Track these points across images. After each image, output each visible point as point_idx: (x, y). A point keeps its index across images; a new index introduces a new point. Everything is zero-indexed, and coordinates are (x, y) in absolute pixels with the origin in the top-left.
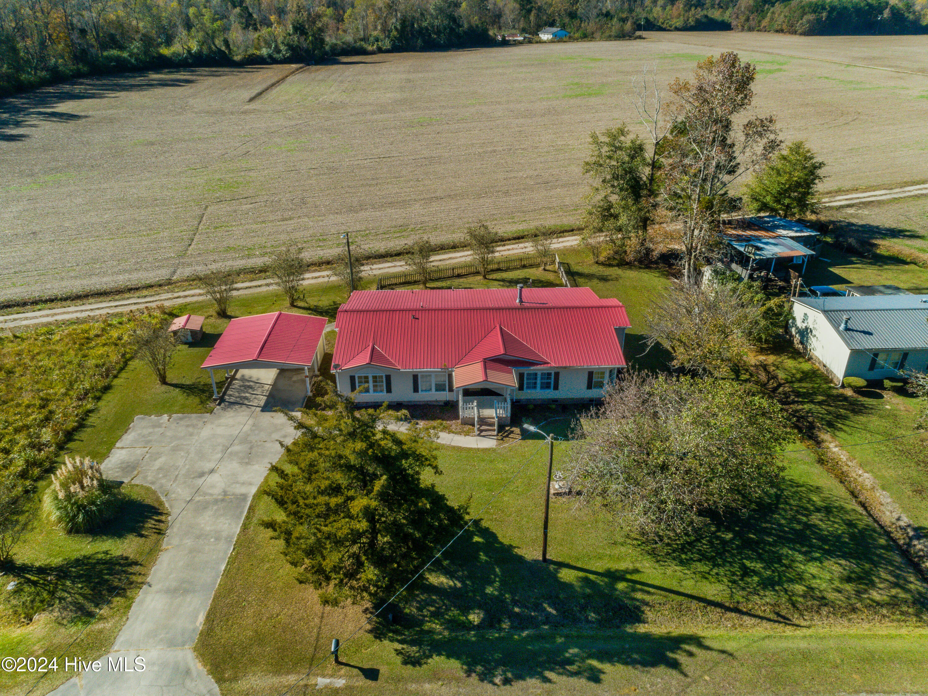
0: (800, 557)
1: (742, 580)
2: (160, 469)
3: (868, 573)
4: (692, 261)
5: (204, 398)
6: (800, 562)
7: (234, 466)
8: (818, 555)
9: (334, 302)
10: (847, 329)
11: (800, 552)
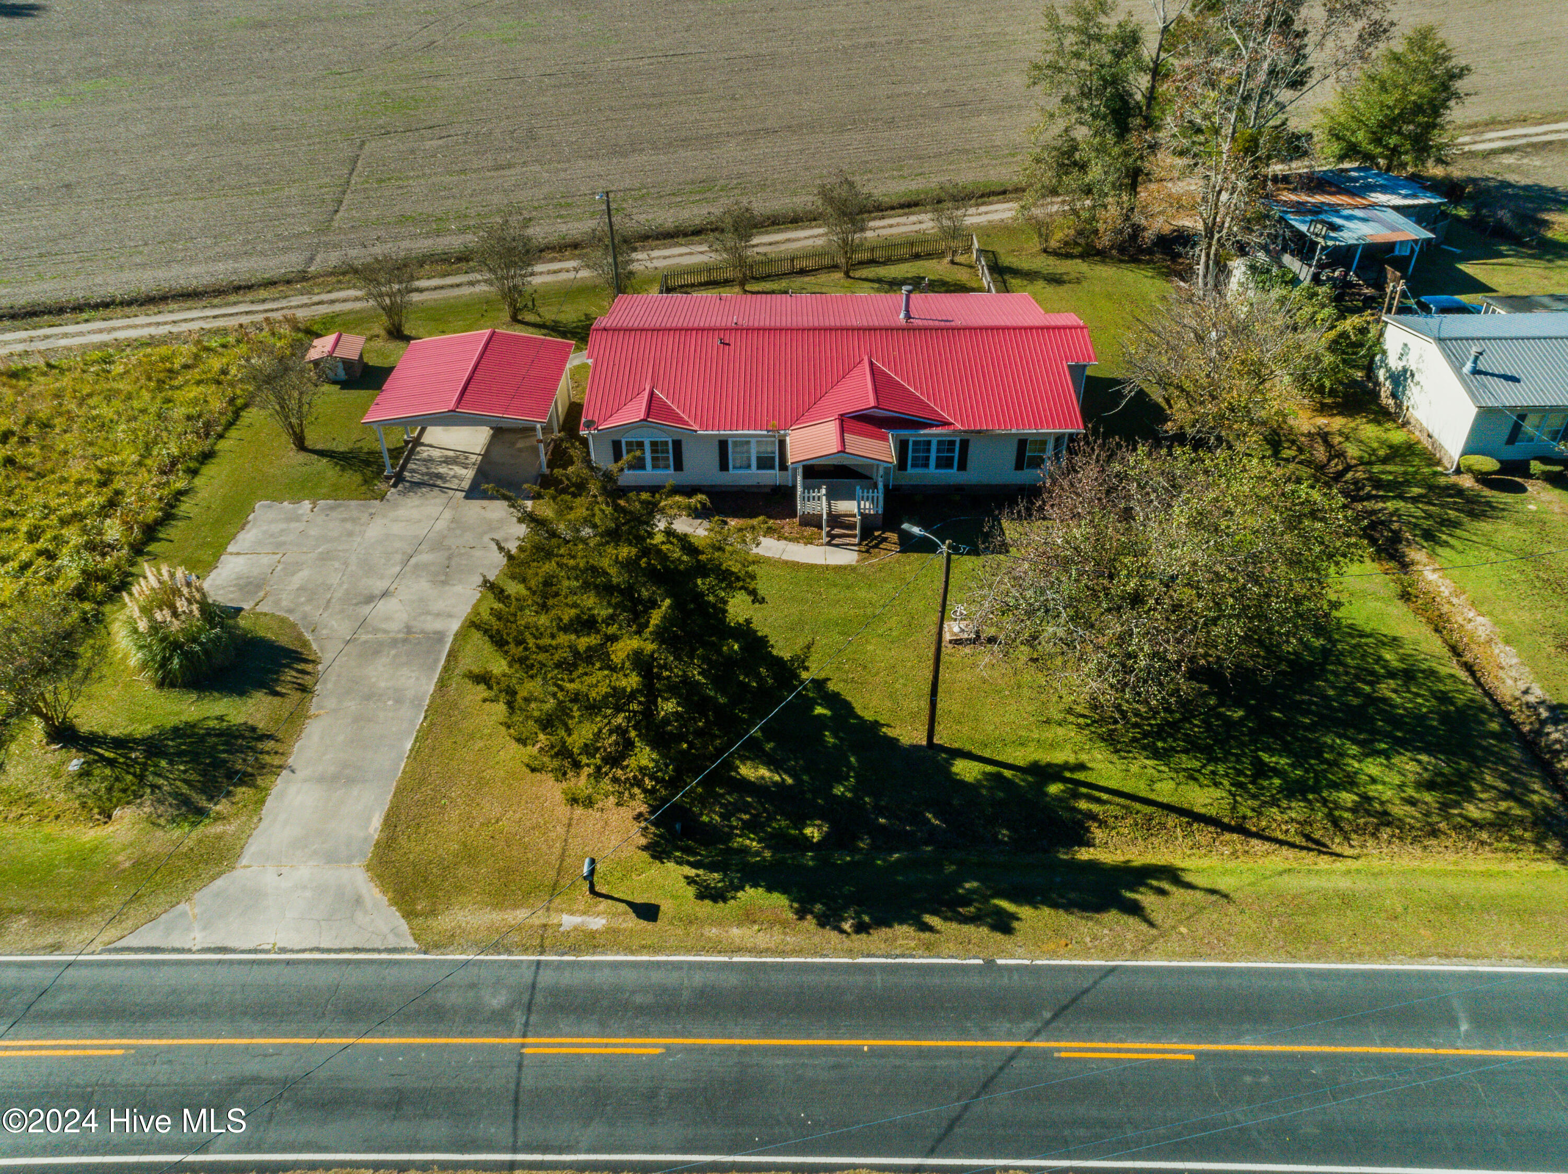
0: (1354, 749)
1: (1253, 783)
2: (301, 589)
3: (1464, 776)
4: (1213, 248)
5: (369, 474)
6: (1354, 757)
7: (423, 585)
8: (1384, 746)
9: (586, 315)
10: (1476, 372)
11: (1355, 741)
